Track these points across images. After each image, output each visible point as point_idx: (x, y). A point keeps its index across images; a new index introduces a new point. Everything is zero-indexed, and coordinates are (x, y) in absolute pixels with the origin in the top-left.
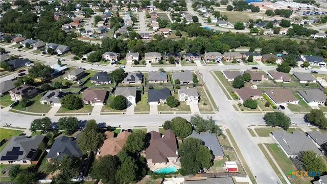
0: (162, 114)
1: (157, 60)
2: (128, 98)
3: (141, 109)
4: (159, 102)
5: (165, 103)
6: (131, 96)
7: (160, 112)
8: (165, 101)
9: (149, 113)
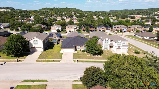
0: (79, 63)
1: (76, 30)
2: (32, 42)
3: (50, 56)
4: (76, 50)
5: (83, 51)
6: (36, 39)
7: (76, 60)
8: (84, 48)
9: (59, 61)
